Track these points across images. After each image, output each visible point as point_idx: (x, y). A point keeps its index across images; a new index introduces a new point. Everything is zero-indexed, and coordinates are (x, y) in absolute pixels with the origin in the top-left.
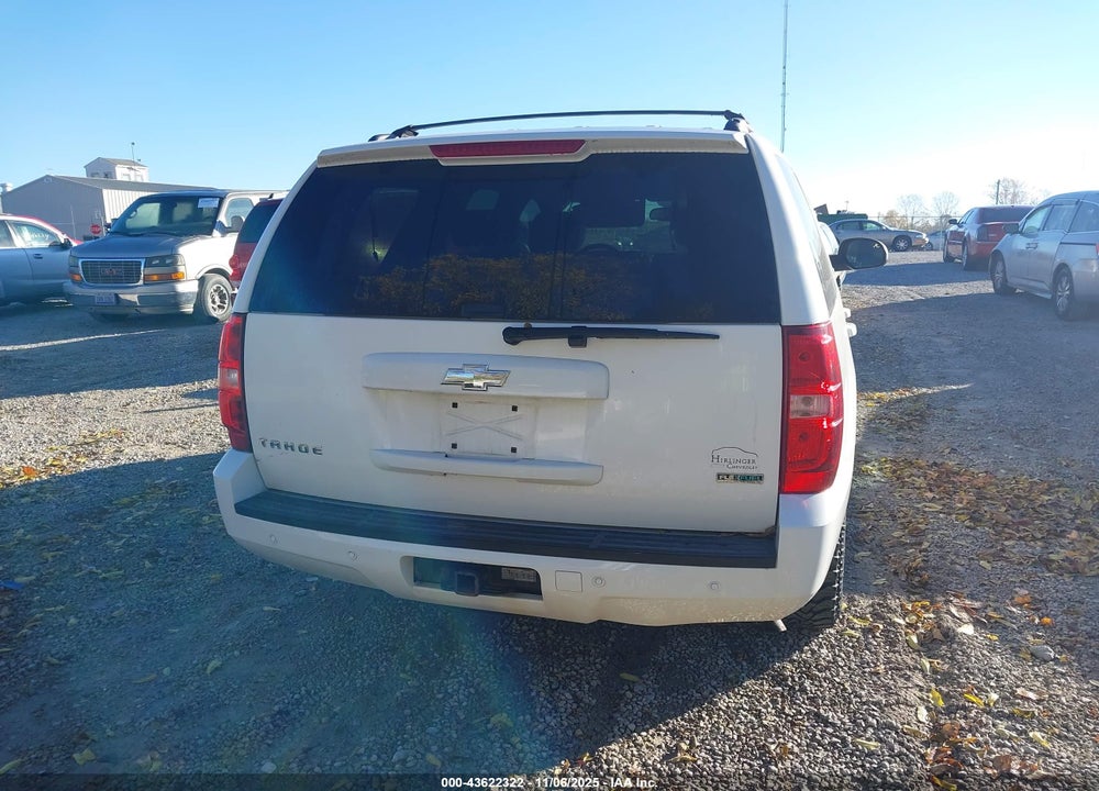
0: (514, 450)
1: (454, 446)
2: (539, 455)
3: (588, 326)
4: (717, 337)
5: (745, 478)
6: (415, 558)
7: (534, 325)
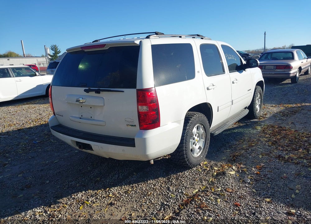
0: (91, 117)
1: (82, 116)
2: (95, 119)
3: (101, 89)
4: (123, 92)
5: (132, 126)
6: (76, 141)
7: (91, 88)
